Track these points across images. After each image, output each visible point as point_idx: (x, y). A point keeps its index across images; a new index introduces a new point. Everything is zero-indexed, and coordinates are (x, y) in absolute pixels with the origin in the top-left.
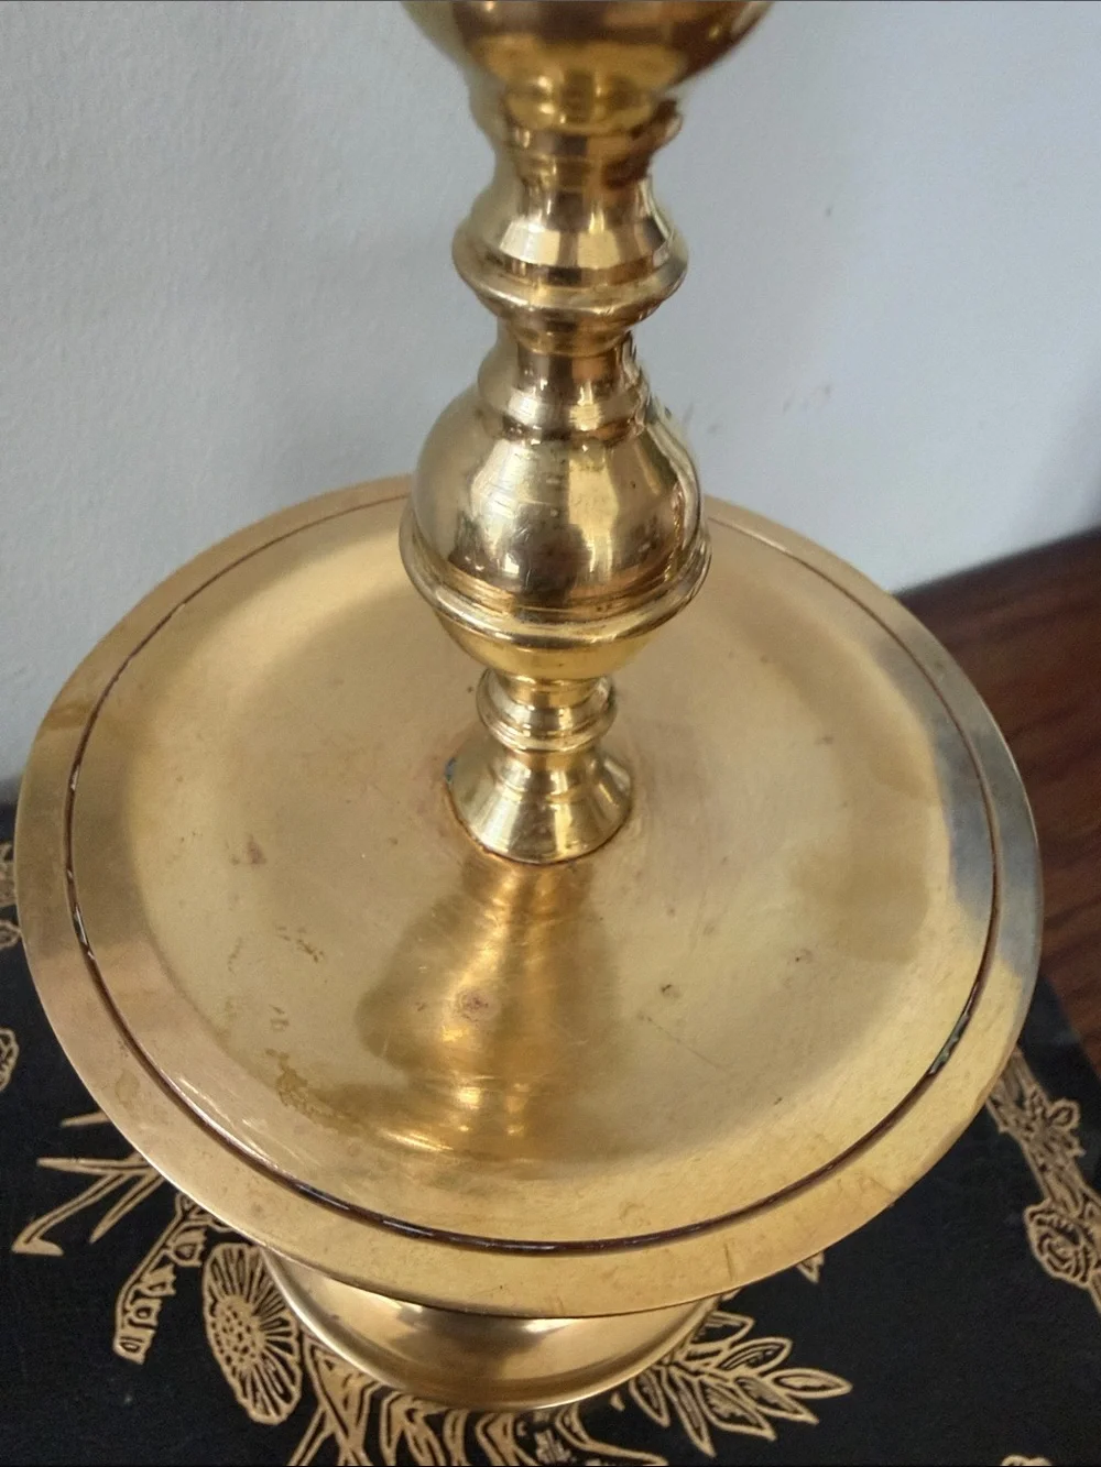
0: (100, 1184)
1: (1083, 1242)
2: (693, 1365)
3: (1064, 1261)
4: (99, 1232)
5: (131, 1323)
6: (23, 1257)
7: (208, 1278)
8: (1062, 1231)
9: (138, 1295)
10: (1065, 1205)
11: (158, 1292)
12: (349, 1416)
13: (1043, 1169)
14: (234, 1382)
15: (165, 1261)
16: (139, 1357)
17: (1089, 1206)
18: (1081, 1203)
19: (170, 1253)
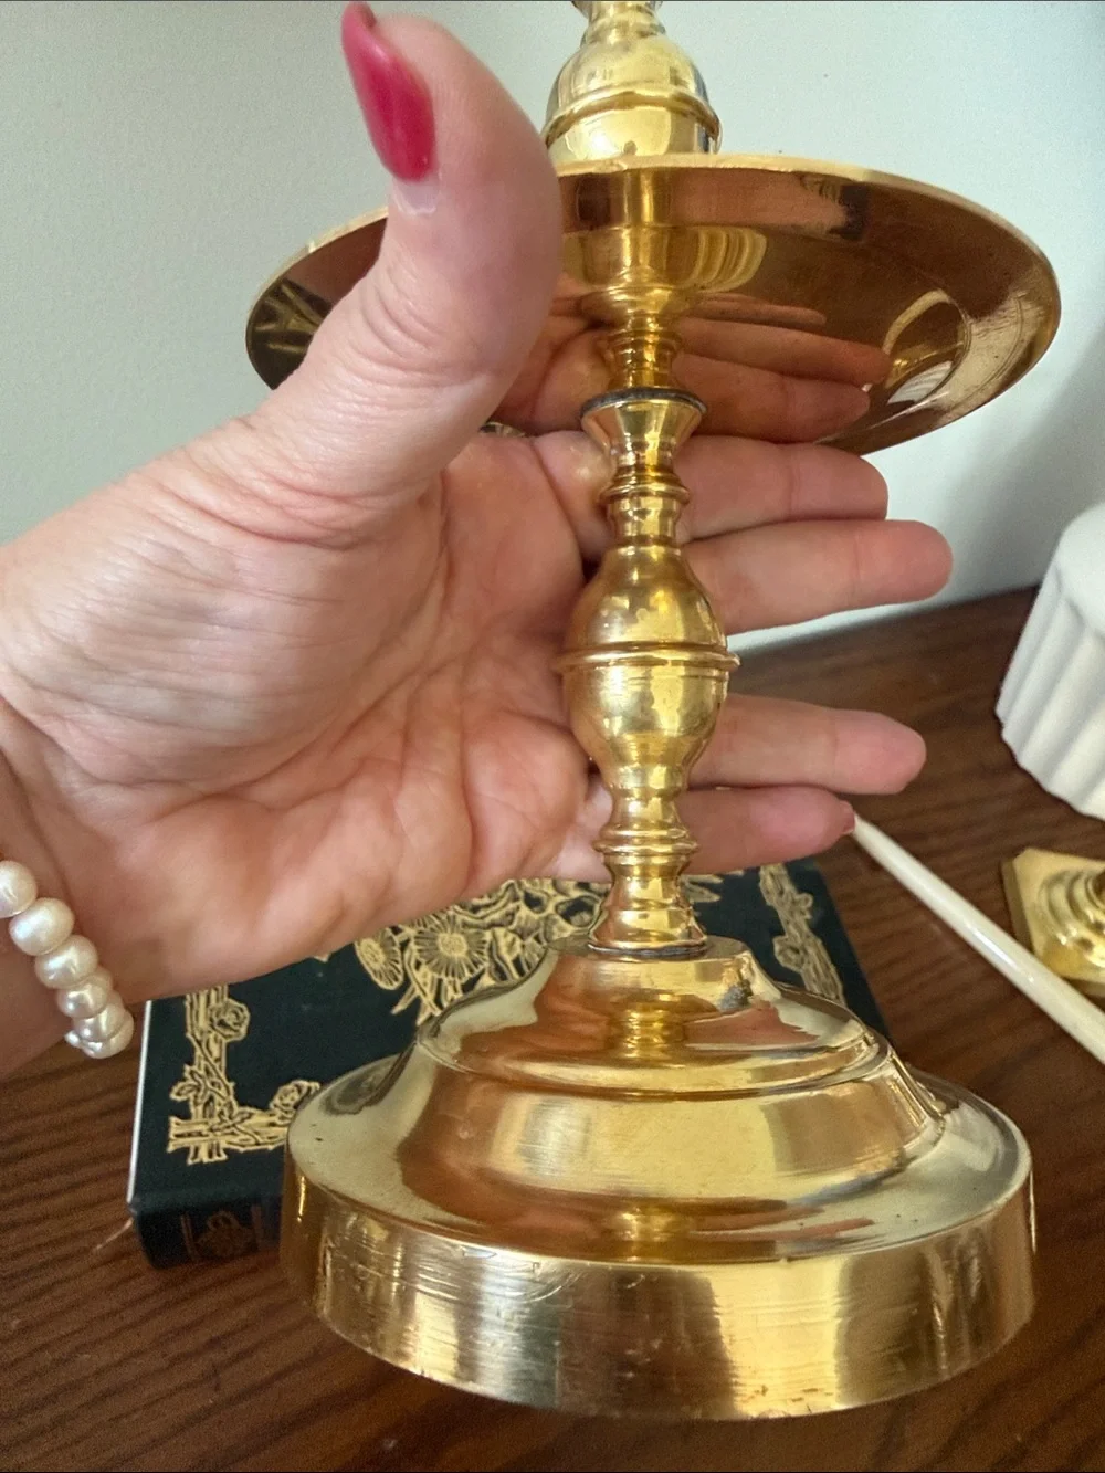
1: (802, 954)
3: (790, 960)
8: (792, 948)
10: (796, 938)
12: (426, 988)
13: (787, 923)
14: (371, 973)
16: (325, 960)
17: (808, 940)
18: (804, 938)
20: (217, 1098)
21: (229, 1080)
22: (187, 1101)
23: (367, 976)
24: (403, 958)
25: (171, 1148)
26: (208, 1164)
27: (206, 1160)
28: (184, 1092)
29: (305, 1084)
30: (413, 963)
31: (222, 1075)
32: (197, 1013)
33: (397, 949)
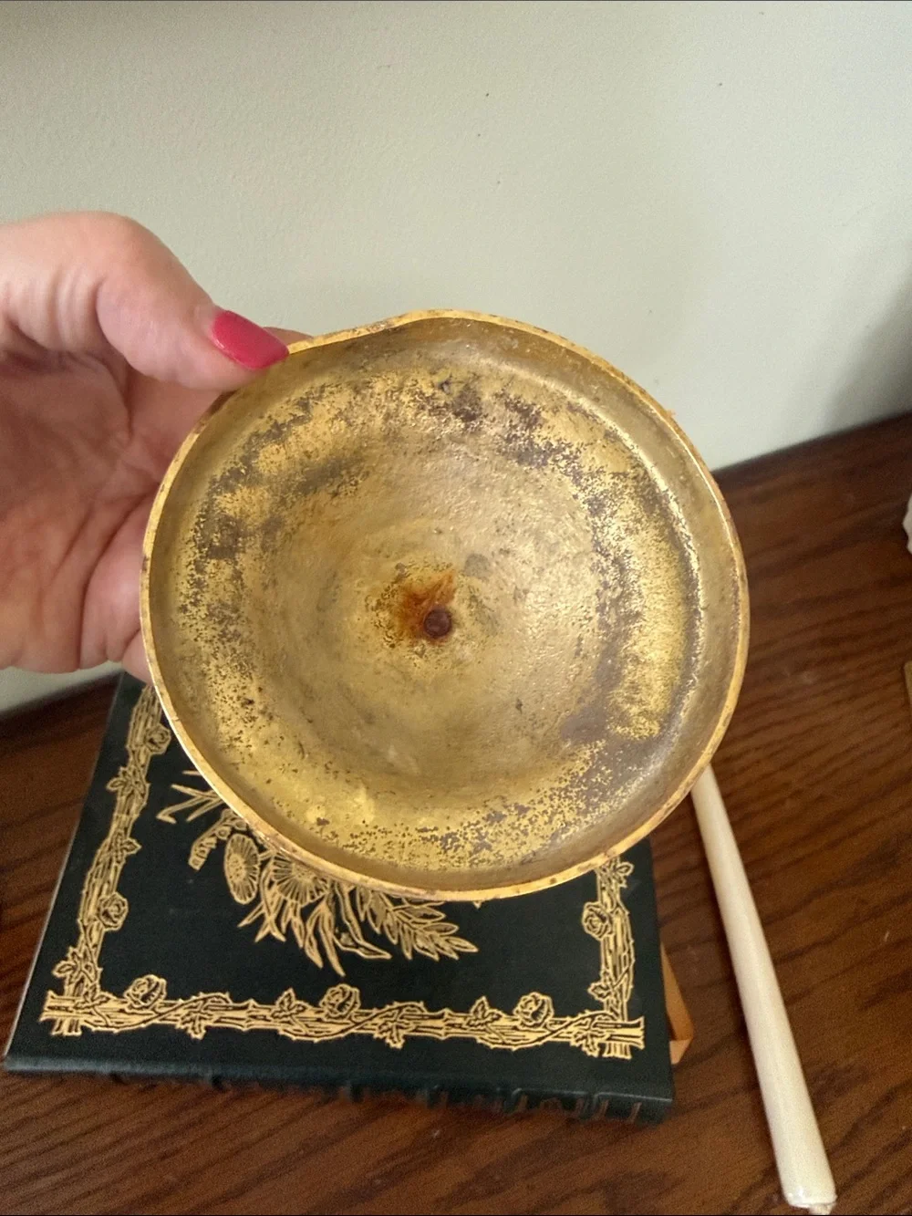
0: (194, 800)
1: (607, 922)
2: (414, 926)
3: (594, 927)
4: (191, 818)
5: (197, 855)
6: (161, 821)
7: (229, 846)
8: (599, 916)
9: (201, 845)
10: (606, 905)
11: (209, 846)
12: (272, 908)
13: (603, 889)
14: (231, 886)
15: (214, 835)
16: (197, 868)
17: (618, 909)
18: (615, 905)
19: (216, 832)
20: (87, 981)
21: (99, 966)
22: (65, 978)
23: (227, 889)
24: (260, 876)
25: (43, 1018)
26: (67, 1037)
27: (66, 1033)
28: (64, 969)
29: (154, 978)
30: (267, 882)
31: (95, 960)
32: (90, 901)
33: (257, 866)
